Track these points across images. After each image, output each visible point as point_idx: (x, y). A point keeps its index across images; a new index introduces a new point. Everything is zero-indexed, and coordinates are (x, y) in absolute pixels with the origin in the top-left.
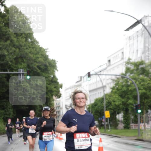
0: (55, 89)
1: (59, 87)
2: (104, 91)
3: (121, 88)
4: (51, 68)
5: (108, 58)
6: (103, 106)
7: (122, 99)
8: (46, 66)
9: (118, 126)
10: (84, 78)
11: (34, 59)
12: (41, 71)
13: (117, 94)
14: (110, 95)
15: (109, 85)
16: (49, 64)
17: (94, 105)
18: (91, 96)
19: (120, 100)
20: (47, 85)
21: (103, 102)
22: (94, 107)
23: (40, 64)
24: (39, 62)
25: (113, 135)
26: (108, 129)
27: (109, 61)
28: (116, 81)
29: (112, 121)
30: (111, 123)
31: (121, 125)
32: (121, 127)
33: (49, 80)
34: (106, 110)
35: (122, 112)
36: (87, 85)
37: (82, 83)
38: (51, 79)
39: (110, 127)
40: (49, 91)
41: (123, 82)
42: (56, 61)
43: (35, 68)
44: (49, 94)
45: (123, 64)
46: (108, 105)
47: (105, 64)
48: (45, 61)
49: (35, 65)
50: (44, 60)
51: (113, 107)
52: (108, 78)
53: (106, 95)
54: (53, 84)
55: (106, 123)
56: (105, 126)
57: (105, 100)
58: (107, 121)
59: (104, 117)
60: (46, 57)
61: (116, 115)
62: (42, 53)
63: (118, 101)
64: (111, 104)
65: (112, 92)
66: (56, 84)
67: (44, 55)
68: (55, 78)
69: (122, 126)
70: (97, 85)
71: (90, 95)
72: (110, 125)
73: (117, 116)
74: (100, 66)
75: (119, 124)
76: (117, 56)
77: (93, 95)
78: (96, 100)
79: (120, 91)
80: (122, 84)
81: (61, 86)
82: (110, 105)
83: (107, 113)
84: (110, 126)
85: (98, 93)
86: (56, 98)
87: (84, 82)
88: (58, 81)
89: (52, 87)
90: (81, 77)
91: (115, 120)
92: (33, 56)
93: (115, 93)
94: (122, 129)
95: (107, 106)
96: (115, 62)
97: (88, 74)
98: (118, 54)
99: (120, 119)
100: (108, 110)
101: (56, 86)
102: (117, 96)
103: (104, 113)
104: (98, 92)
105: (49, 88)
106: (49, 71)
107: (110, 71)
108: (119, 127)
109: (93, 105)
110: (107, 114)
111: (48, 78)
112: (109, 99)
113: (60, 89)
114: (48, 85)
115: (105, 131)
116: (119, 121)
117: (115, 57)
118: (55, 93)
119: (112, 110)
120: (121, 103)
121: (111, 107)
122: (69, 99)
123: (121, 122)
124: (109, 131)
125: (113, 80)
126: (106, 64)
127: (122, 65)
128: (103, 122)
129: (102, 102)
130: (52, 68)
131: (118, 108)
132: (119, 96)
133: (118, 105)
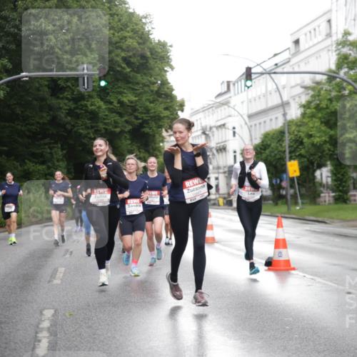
0: (166, 113)
1: (177, 108)
2: (285, 115)
3: (327, 105)
4: (156, 62)
5: (292, 34)
6: (284, 149)
7: (328, 130)
8: (143, 57)
9: (319, 196)
10: (236, 85)
11: (117, 43)
12: (133, 71)
13: (317, 120)
14: (299, 123)
15: (297, 99)
16: (152, 54)
17: (261, 149)
18: (253, 127)
19: (324, 132)
20: (148, 103)
21: (283, 141)
22: (261, 153)
23: (131, 54)
24: (128, 49)
25: (307, 218)
26: (296, 203)
27: (297, 42)
28: (313, 89)
29: (304, 186)
30: (303, 191)
31: (327, 195)
32: (327, 199)
33: (152, 91)
34: (291, 158)
35: (329, 163)
36: (242, 102)
37: (230, 97)
38: (156, 89)
39: (300, 201)
40: (152, 117)
41: (330, 91)
42: (169, 45)
43: (117, 61)
44: (153, 124)
45: (330, 48)
46: (295, 146)
47: (286, 50)
48: (142, 46)
49: (117, 56)
50: (139, 44)
51: (306, 152)
52: (293, 84)
53: (289, 124)
54: (160, 100)
55: (292, 191)
56: (289, 197)
57: (287, 135)
58: (292, 186)
59: (285, 176)
60: (143, 37)
61: (314, 171)
62: (135, 27)
63: (318, 135)
64: (302, 143)
65: (303, 115)
66: (168, 101)
67: (140, 33)
68: (166, 87)
69: (329, 196)
70: (267, 102)
71: (251, 126)
72: (301, 195)
73: (318, 173)
74: (275, 55)
75: (322, 192)
76: (315, 29)
77: (258, 125)
78: (266, 136)
79: (324, 112)
80: (330, 95)
81: (182, 106)
82: (301, 147)
83: (291, 166)
84: (301, 199)
85: (271, 120)
86: (170, 136)
87: (235, 95)
88: (174, 93)
89: (159, 108)
90: (228, 83)
91: (311, 185)
92: (114, 34)
93: (313, 116)
94: (330, 204)
95: (293, 149)
96: (311, 44)
97: (244, 76)
98: (319, 26)
99: (324, 181)
100: (294, 159)
101: (170, 105)
102: (318, 124)
103: (284, 165)
104: (270, 118)
105: (153, 111)
106: (152, 69)
107: (299, 66)
108: (322, 199)
109: (259, 149)
110: (293, 168)
111: (148, 86)
112: (296, 133)
113: (179, 113)
114: (151, 102)
115: (289, 209)
116: (321, 184)
117: (310, 32)
118: (166, 121)
119: (306, 159)
120: (327, 140)
121: (303, 152)
122: (201, 135)
123: (328, 188)
124: (298, 208)
125: (306, 88)
126: (289, 49)
127: (329, 50)
128: (284, 188)
129: (279, 141)
130: (158, 62)
131: (320, 154)
132: (322, 122)
133: (318, 144)
